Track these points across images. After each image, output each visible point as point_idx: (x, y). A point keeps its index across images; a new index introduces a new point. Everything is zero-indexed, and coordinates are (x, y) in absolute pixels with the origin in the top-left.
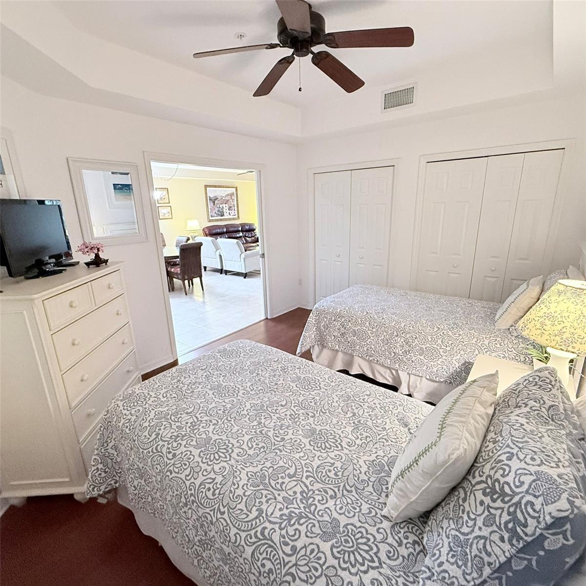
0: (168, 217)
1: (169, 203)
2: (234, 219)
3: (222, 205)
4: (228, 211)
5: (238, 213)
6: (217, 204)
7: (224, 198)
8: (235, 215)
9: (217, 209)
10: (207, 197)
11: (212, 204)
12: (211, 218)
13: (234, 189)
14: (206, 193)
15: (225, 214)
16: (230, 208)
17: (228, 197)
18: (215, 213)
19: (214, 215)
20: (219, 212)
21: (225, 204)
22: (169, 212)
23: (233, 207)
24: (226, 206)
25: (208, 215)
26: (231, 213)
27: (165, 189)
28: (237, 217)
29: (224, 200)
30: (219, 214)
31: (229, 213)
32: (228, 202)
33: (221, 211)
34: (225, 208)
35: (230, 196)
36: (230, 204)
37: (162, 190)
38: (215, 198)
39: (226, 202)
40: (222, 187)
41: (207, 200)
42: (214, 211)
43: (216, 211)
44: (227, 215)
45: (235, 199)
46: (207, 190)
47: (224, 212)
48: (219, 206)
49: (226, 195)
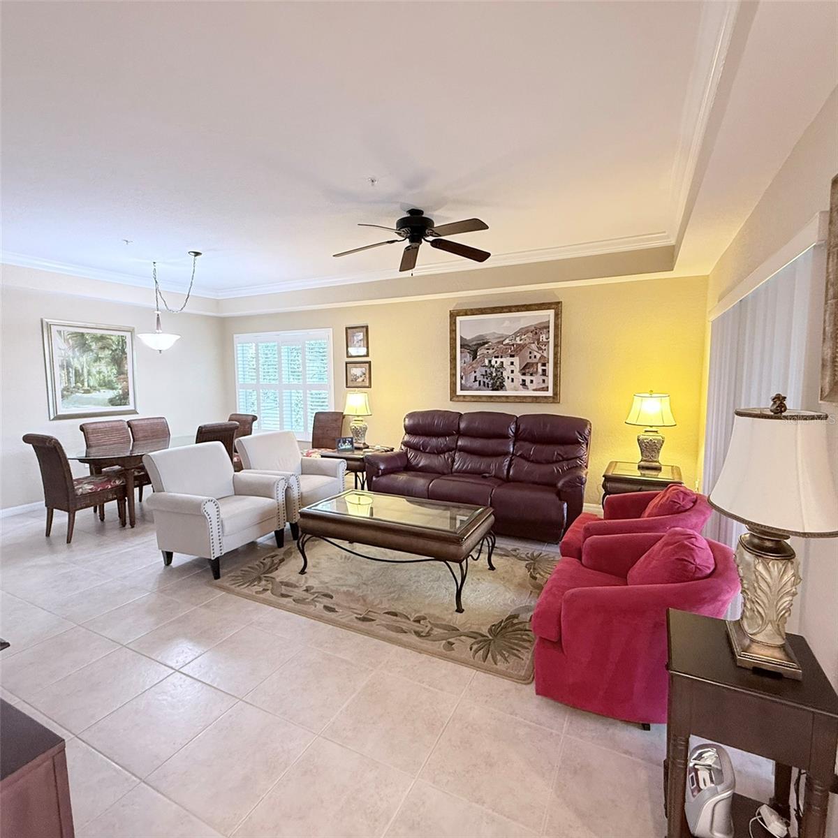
0: (363, 384)
1: (367, 355)
3: (499, 360)
4: (519, 377)
5: (556, 384)
6: (484, 356)
7: (507, 341)
8: (546, 389)
9: (480, 371)
10: (453, 339)
11: (468, 358)
12: (459, 392)
13: (551, 313)
14: (453, 331)
15: (507, 383)
16: (526, 369)
17: (523, 337)
18: (475, 380)
19: (471, 385)
20: (487, 379)
21: (512, 356)
22: (364, 374)
23: (539, 365)
24: (512, 363)
25: (453, 384)
26: (532, 381)
27: (363, 327)
28: (551, 395)
29: (508, 344)
30: (488, 384)
31: (524, 381)
32: (521, 350)
33: (494, 374)
34: (509, 368)
35: (530, 335)
36: (530, 357)
37: (357, 330)
38: (479, 342)
39: (516, 351)
40: (505, 310)
41: (453, 348)
42: (473, 375)
43: (478, 374)
44: (515, 387)
45: (548, 342)
46: (455, 323)
47: (506, 378)
48: (490, 361)
49: (518, 332)
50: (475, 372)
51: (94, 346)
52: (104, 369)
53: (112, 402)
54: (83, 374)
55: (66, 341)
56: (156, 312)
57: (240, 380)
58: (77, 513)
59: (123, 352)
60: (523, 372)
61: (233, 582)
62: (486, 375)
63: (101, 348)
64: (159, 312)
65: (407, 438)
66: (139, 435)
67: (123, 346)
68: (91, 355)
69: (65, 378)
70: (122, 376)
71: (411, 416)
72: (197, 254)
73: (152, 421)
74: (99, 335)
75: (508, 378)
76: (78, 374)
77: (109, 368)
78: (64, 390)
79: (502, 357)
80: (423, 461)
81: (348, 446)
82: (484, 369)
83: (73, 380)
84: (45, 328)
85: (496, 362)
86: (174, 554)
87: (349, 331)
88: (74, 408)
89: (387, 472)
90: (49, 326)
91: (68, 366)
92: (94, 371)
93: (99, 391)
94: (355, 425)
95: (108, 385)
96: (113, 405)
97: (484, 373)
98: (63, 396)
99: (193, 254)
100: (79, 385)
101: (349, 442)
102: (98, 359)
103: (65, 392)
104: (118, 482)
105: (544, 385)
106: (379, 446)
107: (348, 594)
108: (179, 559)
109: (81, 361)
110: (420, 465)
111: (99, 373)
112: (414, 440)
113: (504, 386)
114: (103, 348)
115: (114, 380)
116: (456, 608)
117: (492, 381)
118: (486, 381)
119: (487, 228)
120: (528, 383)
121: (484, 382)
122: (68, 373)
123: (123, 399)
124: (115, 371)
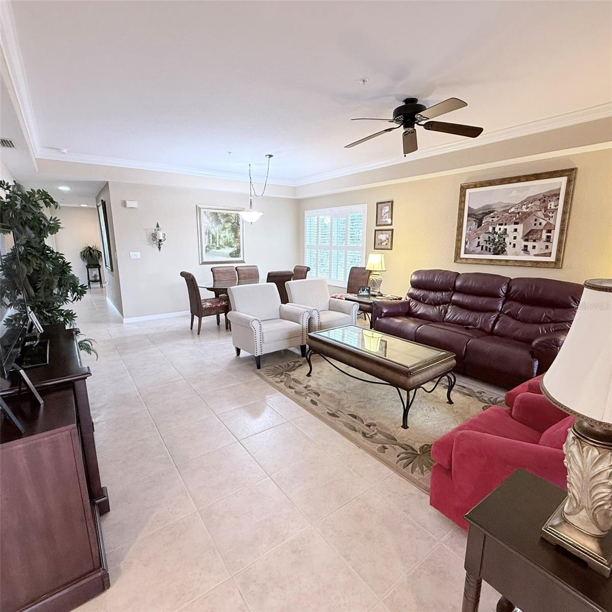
0: (386, 247)
1: (391, 224)
2: (546, 265)
3: (503, 227)
4: (521, 243)
5: (559, 251)
6: (488, 224)
7: (513, 210)
8: (550, 255)
9: (484, 237)
10: (461, 210)
11: (474, 225)
12: (463, 256)
13: (563, 180)
14: (462, 202)
15: (509, 248)
16: (529, 235)
17: (530, 205)
18: (478, 245)
19: (474, 250)
20: (490, 244)
21: (516, 223)
22: (388, 239)
23: (544, 231)
24: (516, 230)
25: (458, 248)
26: (534, 247)
27: (389, 202)
28: (554, 261)
29: (513, 212)
30: (490, 249)
31: (526, 246)
32: (526, 218)
33: (497, 240)
34: (511, 234)
35: (538, 203)
36: (535, 224)
37: (385, 204)
38: (485, 211)
39: (520, 218)
40: (514, 181)
41: (461, 216)
42: (477, 240)
43: (481, 240)
44: (516, 252)
45: (557, 209)
46: (465, 195)
47: (508, 244)
48: (494, 229)
49: (525, 201)
50: (479, 238)
51: (222, 221)
52: (227, 235)
53: (231, 255)
54: (216, 238)
55: (208, 218)
56: (250, 198)
57: (307, 243)
58: (203, 318)
59: (239, 225)
60: (526, 238)
61: (266, 373)
62: (489, 241)
63: (226, 222)
64: (251, 198)
65: (412, 290)
66: (242, 276)
67: (238, 221)
68: (221, 226)
69: (207, 240)
70: (237, 239)
71: (417, 273)
72: (271, 156)
73: (249, 268)
74: (225, 214)
75: (510, 243)
76: (214, 238)
77: (230, 234)
78: (206, 247)
79: (506, 225)
80: (421, 309)
81: (366, 293)
82: (487, 235)
83: (211, 241)
84: (198, 210)
85: (500, 229)
86: (241, 350)
87: (379, 205)
88: (211, 258)
89: (388, 315)
90: (200, 209)
91: (209, 233)
92: (222, 236)
93: (224, 248)
94: (373, 278)
95: (229, 245)
96: (232, 257)
97: (487, 239)
98: (206, 251)
99: (268, 157)
100: (214, 244)
101: (367, 290)
102: (224, 229)
103: (207, 249)
104: (224, 303)
105: (547, 251)
106: (390, 296)
107: (331, 395)
108: (243, 354)
109: (215, 229)
110: (418, 313)
111: (225, 237)
112: (417, 293)
113: (505, 251)
114: (227, 222)
115: (233, 241)
116: (402, 424)
117: (494, 246)
118: (489, 246)
119: (466, 104)
120: (530, 248)
121: (487, 247)
122: (209, 237)
123: (237, 253)
124: (233, 236)
